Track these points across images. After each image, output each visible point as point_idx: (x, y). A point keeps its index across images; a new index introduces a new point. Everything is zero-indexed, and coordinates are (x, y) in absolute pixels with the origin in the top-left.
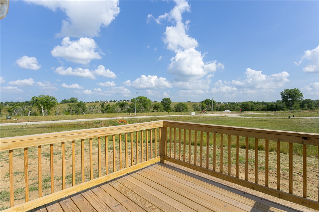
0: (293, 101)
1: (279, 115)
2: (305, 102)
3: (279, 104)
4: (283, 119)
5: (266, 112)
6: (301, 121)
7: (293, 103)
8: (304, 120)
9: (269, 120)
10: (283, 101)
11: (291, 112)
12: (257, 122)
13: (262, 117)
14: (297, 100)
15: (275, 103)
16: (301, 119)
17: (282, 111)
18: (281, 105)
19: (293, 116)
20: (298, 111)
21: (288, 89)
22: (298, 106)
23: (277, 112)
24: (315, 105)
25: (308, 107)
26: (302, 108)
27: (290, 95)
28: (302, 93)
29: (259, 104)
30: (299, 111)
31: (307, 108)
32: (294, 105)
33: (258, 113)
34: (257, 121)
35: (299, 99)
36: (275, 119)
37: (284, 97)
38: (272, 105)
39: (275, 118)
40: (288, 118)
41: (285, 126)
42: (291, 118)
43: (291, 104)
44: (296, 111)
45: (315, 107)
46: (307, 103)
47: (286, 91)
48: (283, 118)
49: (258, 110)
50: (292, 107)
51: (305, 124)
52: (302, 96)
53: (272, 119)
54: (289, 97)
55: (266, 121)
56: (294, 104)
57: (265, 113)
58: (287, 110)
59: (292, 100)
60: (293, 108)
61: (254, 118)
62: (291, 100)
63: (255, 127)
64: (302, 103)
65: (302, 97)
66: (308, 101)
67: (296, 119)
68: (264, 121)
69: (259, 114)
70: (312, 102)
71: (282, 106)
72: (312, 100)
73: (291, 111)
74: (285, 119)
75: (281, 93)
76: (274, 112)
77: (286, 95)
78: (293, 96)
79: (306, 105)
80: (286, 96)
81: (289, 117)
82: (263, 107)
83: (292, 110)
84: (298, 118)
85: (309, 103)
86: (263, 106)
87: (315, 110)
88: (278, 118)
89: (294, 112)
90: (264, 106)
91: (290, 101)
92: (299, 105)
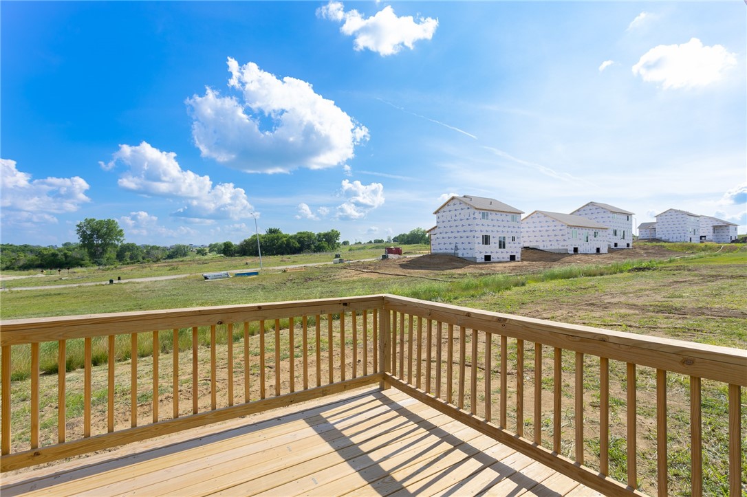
0: (104, 247)
1: (82, 279)
2: (126, 249)
3: (70, 251)
4: (96, 285)
5: (42, 271)
6: (138, 287)
7: (103, 250)
8: (142, 285)
9: (65, 291)
10: (83, 246)
11: (103, 270)
12: (34, 301)
13: (36, 285)
14: (112, 244)
15: (60, 250)
16: (133, 283)
17: (84, 269)
18: (76, 254)
19: (119, 279)
20: (115, 267)
21: (94, 220)
22: (112, 256)
23: (71, 270)
24: (143, 255)
25: (131, 258)
26: (120, 261)
27: (99, 231)
28: (121, 231)
29: (13, 251)
30: (118, 267)
31: (129, 261)
32: (107, 255)
33: (16, 275)
34: (35, 296)
35: (116, 242)
36: (79, 287)
37: (84, 236)
38: (54, 255)
39: (78, 285)
40: (109, 283)
41: (113, 301)
42: (114, 282)
43: (101, 253)
44: (112, 267)
45: (143, 258)
46: (130, 250)
47: (89, 222)
48: (98, 283)
49: (13, 269)
50: (102, 258)
51: (148, 293)
52: (122, 236)
53: (69, 288)
54: (95, 236)
55: (59, 294)
56: (106, 252)
57: (40, 275)
58: (92, 266)
59: (102, 244)
60: (104, 260)
61: (16, 289)
62: (100, 242)
63: (38, 315)
64: (121, 251)
65: (122, 239)
66: (130, 247)
67: (125, 284)
68: (55, 294)
69: (23, 277)
70: (138, 248)
71: (78, 256)
72: (138, 245)
73: (101, 267)
74: (103, 285)
75: (78, 226)
76: (64, 271)
77: (88, 232)
78: (105, 234)
79: (128, 254)
80: (89, 235)
81: (111, 281)
82: (28, 258)
83: (101, 264)
84: (129, 283)
85: (132, 250)
86: (25, 256)
87: (146, 265)
88: (85, 285)
89: (109, 269)
90: (31, 256)
91: (98, 246)
92: (114, 255)
